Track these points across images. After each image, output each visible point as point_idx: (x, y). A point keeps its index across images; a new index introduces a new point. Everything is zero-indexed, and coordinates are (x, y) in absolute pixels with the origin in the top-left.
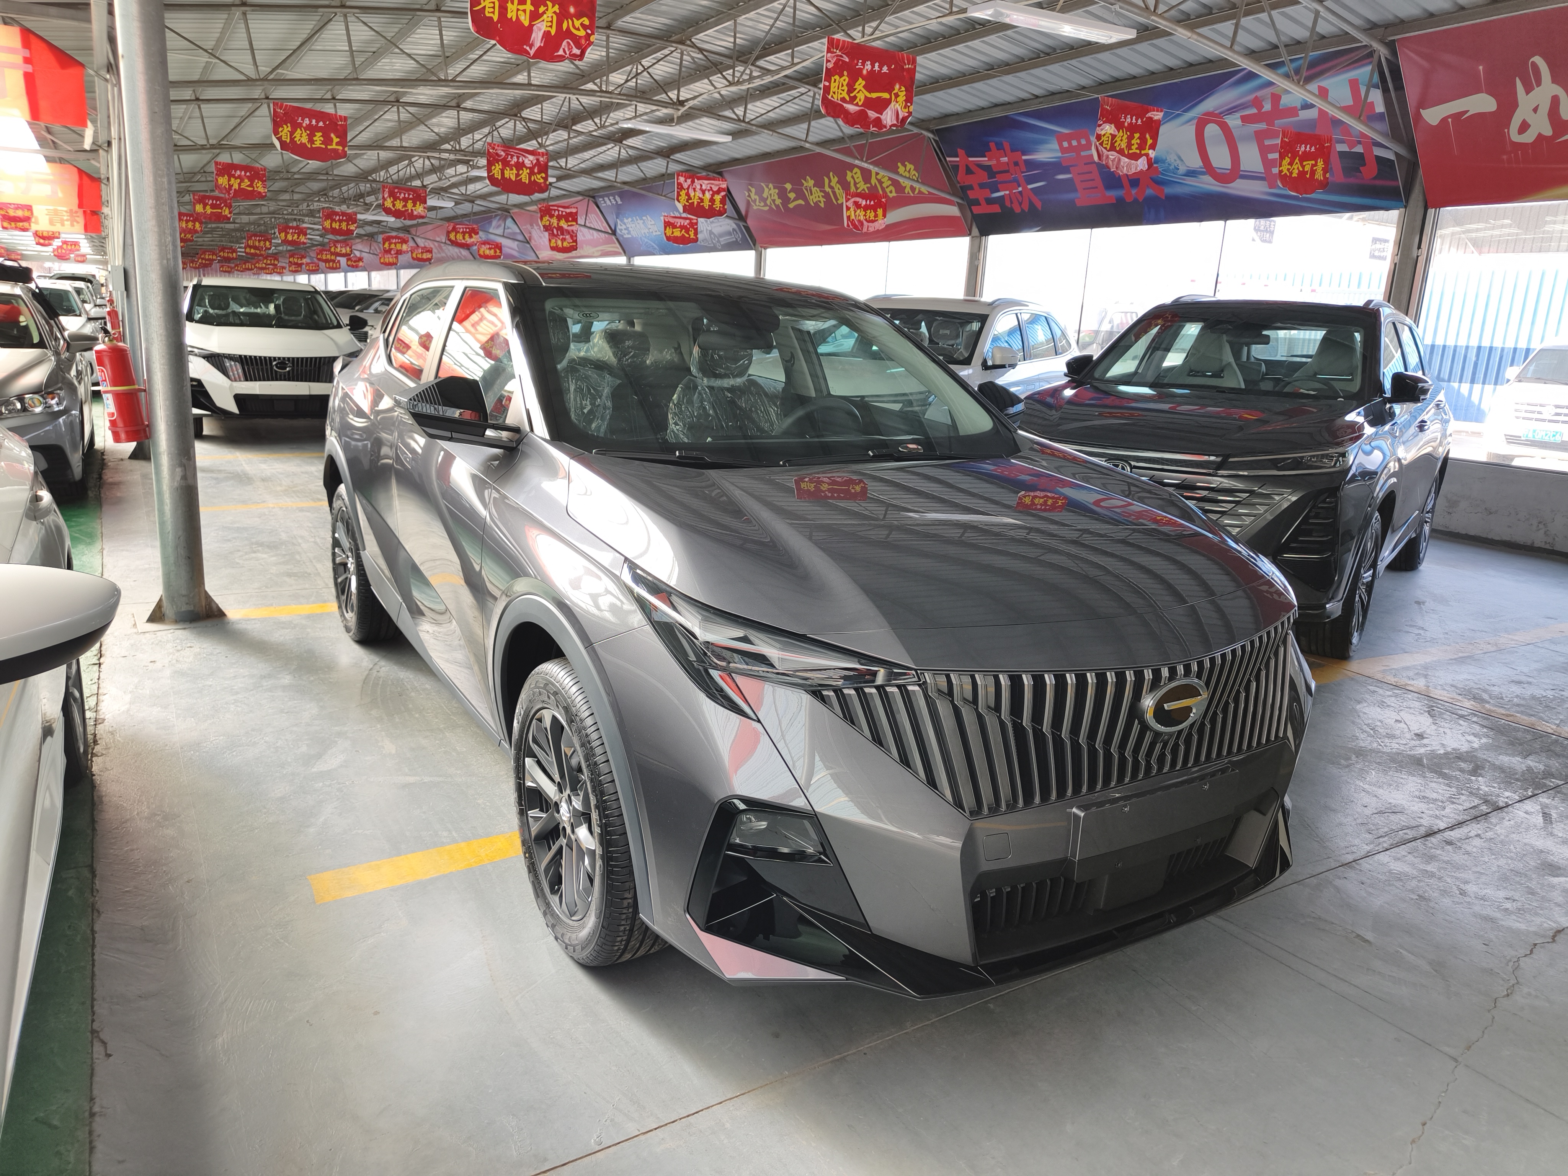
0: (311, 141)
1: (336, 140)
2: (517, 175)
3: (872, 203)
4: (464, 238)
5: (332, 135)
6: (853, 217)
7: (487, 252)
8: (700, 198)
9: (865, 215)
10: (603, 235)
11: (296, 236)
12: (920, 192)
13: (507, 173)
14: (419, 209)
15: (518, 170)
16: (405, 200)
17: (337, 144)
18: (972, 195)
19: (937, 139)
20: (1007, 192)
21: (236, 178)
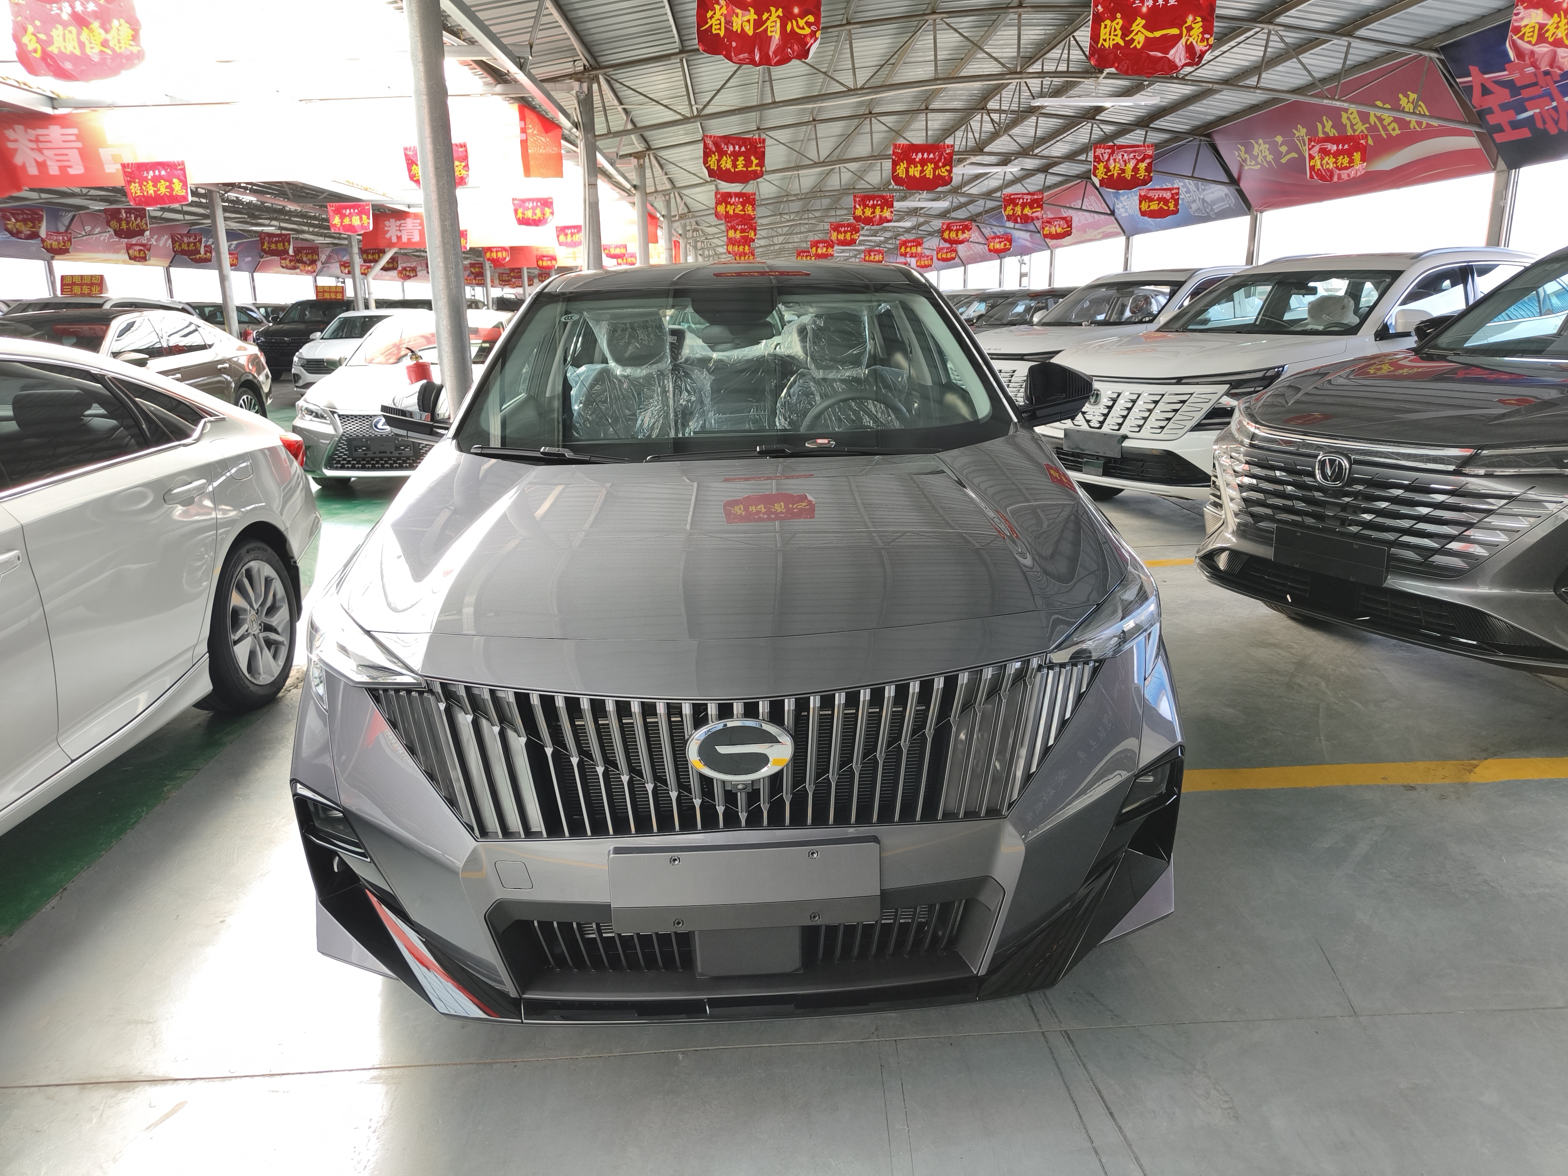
0: (735, 165)
1: (755, 161)
2: (922, 171)
3: (1346, 146)
4: (957, 236)
5: (753, 158)
6: (1318, 166)
7: (998, 246)
8: (1121, 169)
9: (1335, 163)
10: (1103, 217)
11: (825, 249)
12: (1428, 125)
13: (912, 171)
14: (887, 213)
15: (922, 166)
16: (874, 207)
17: (757, 165)
18: (1492, 120)
19: (1442, 57)
20: (1537, 111)
21: (731, 205)
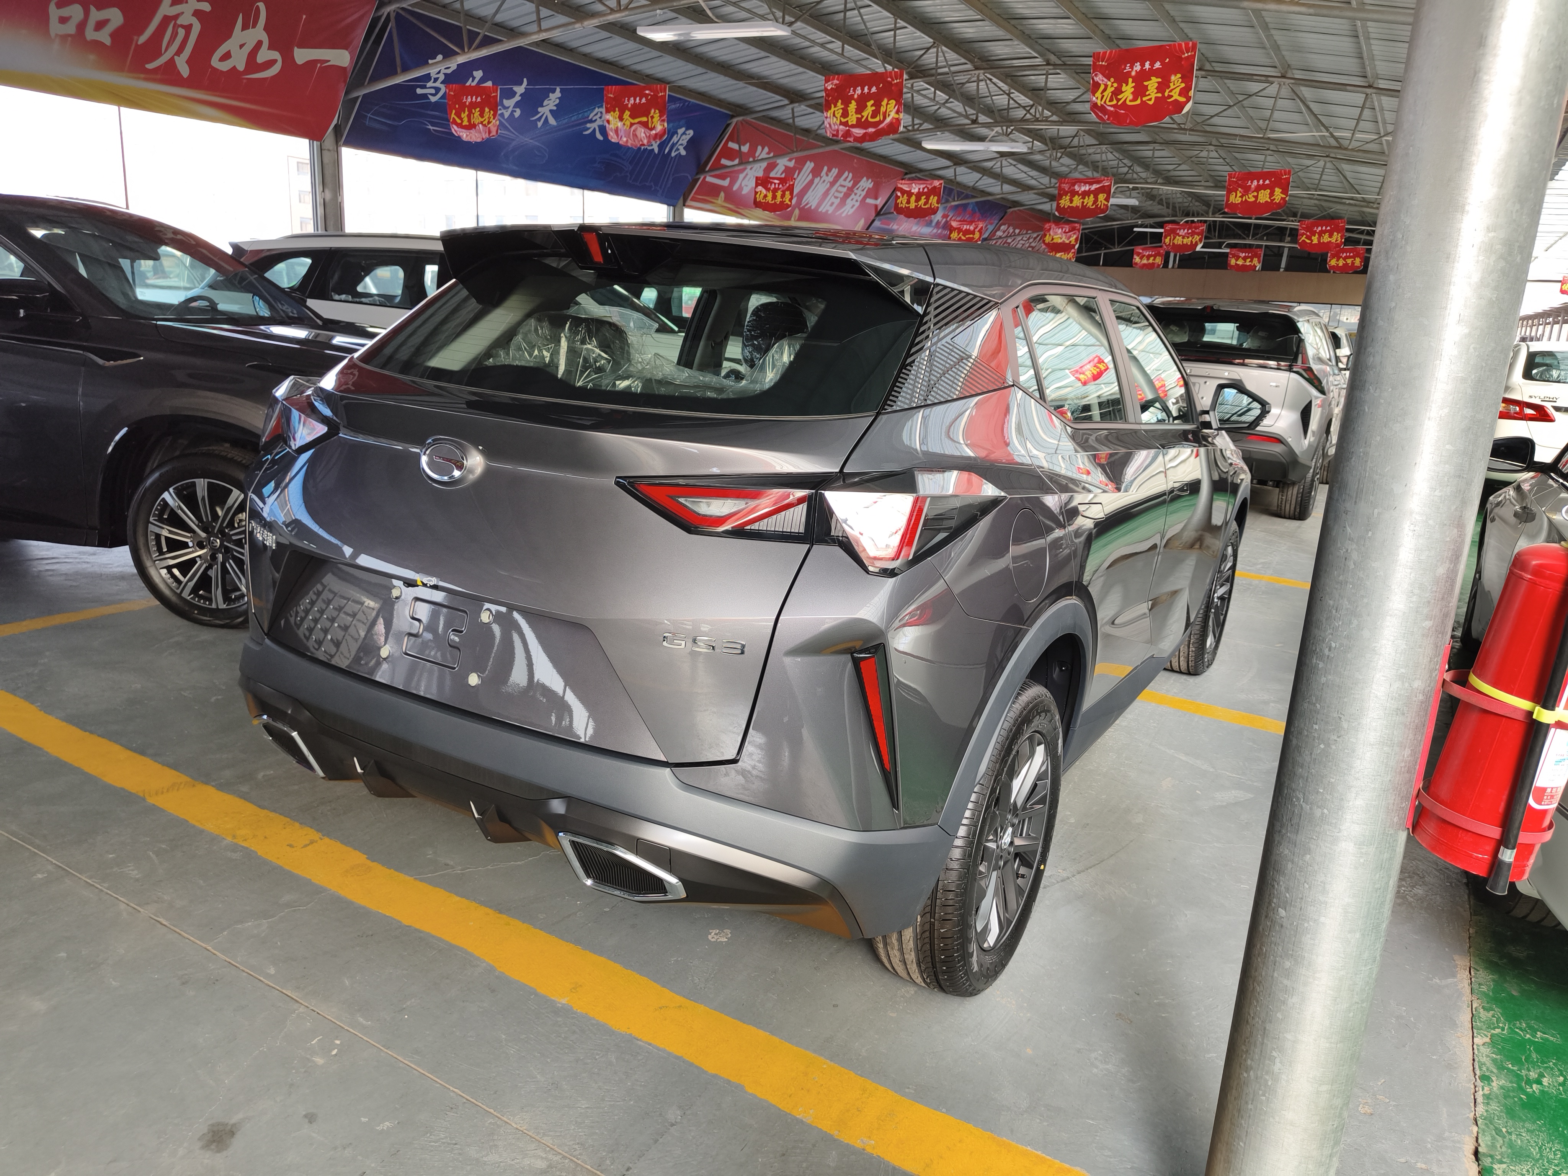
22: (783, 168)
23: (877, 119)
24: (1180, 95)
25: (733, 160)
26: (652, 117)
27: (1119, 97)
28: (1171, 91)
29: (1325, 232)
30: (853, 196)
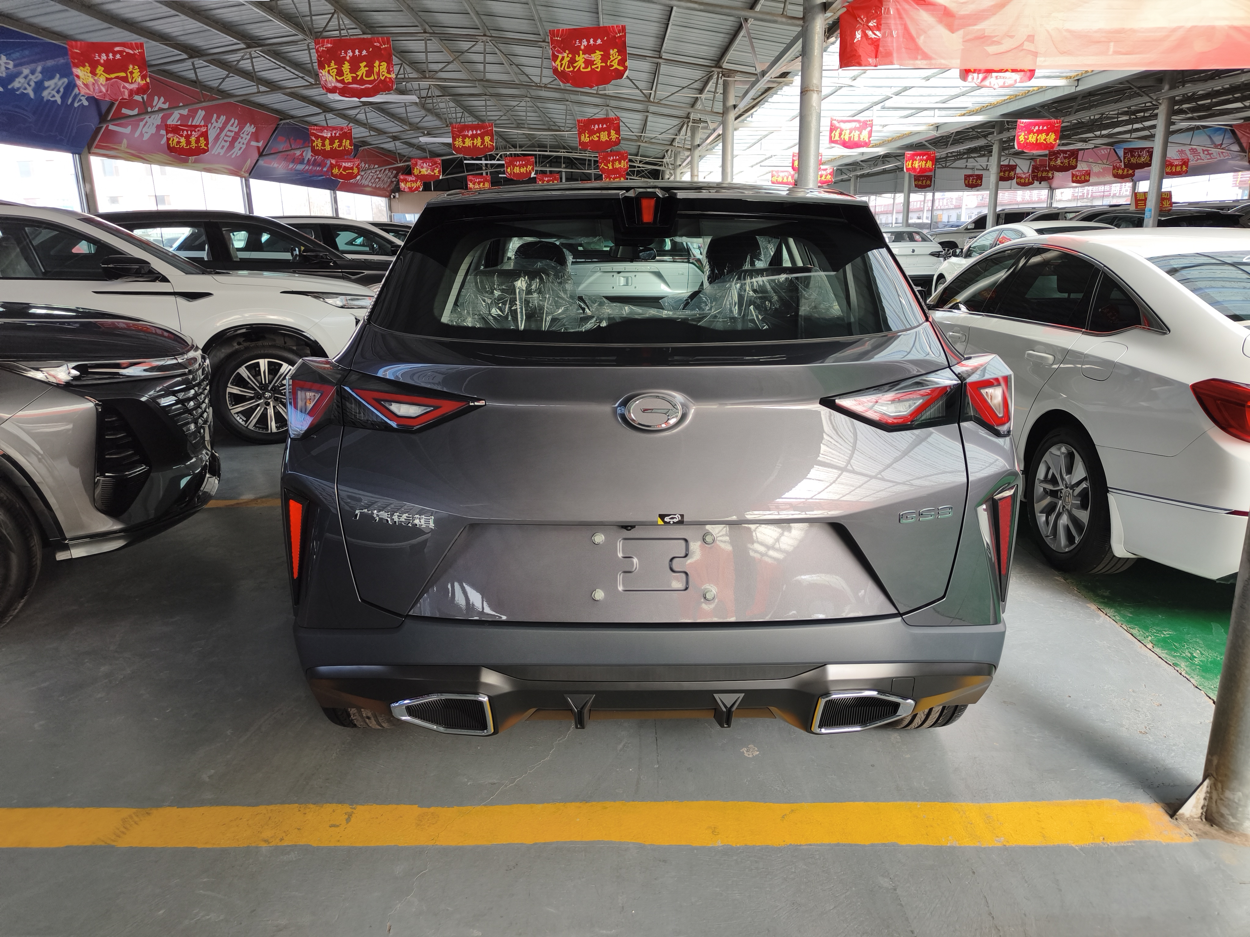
22: (179, 116)
23: (372, 78)
24: (618, 65)
25: (133, 110)
26: (132, 73)
27: (575, 65)
28: (611, 62)
29: (616, 160)
30: (240, 140)
